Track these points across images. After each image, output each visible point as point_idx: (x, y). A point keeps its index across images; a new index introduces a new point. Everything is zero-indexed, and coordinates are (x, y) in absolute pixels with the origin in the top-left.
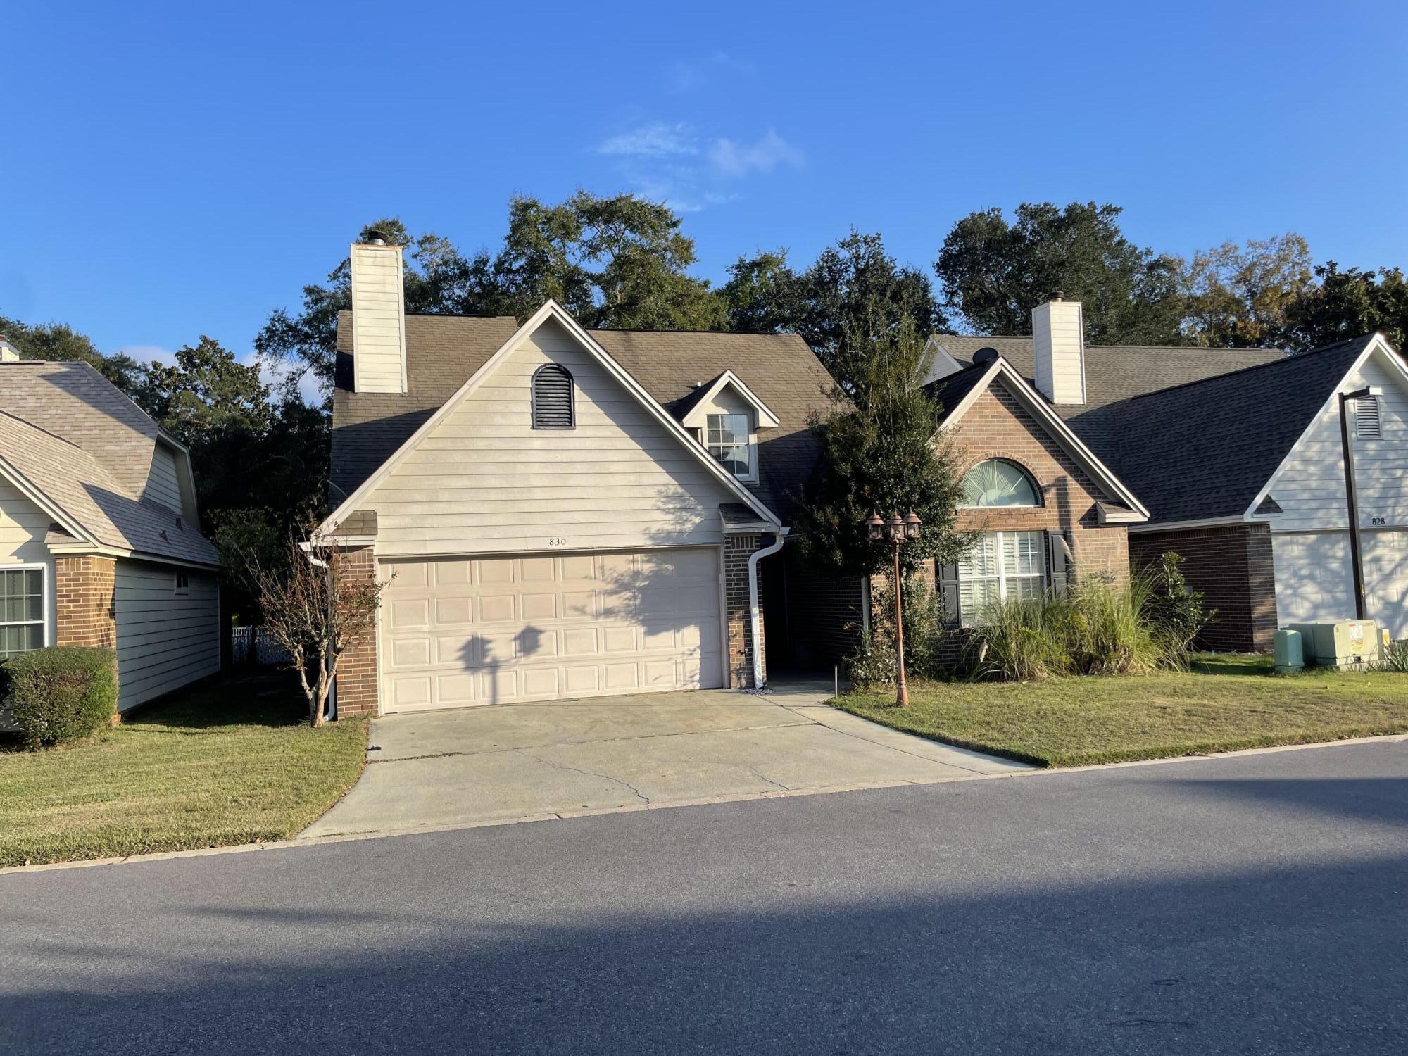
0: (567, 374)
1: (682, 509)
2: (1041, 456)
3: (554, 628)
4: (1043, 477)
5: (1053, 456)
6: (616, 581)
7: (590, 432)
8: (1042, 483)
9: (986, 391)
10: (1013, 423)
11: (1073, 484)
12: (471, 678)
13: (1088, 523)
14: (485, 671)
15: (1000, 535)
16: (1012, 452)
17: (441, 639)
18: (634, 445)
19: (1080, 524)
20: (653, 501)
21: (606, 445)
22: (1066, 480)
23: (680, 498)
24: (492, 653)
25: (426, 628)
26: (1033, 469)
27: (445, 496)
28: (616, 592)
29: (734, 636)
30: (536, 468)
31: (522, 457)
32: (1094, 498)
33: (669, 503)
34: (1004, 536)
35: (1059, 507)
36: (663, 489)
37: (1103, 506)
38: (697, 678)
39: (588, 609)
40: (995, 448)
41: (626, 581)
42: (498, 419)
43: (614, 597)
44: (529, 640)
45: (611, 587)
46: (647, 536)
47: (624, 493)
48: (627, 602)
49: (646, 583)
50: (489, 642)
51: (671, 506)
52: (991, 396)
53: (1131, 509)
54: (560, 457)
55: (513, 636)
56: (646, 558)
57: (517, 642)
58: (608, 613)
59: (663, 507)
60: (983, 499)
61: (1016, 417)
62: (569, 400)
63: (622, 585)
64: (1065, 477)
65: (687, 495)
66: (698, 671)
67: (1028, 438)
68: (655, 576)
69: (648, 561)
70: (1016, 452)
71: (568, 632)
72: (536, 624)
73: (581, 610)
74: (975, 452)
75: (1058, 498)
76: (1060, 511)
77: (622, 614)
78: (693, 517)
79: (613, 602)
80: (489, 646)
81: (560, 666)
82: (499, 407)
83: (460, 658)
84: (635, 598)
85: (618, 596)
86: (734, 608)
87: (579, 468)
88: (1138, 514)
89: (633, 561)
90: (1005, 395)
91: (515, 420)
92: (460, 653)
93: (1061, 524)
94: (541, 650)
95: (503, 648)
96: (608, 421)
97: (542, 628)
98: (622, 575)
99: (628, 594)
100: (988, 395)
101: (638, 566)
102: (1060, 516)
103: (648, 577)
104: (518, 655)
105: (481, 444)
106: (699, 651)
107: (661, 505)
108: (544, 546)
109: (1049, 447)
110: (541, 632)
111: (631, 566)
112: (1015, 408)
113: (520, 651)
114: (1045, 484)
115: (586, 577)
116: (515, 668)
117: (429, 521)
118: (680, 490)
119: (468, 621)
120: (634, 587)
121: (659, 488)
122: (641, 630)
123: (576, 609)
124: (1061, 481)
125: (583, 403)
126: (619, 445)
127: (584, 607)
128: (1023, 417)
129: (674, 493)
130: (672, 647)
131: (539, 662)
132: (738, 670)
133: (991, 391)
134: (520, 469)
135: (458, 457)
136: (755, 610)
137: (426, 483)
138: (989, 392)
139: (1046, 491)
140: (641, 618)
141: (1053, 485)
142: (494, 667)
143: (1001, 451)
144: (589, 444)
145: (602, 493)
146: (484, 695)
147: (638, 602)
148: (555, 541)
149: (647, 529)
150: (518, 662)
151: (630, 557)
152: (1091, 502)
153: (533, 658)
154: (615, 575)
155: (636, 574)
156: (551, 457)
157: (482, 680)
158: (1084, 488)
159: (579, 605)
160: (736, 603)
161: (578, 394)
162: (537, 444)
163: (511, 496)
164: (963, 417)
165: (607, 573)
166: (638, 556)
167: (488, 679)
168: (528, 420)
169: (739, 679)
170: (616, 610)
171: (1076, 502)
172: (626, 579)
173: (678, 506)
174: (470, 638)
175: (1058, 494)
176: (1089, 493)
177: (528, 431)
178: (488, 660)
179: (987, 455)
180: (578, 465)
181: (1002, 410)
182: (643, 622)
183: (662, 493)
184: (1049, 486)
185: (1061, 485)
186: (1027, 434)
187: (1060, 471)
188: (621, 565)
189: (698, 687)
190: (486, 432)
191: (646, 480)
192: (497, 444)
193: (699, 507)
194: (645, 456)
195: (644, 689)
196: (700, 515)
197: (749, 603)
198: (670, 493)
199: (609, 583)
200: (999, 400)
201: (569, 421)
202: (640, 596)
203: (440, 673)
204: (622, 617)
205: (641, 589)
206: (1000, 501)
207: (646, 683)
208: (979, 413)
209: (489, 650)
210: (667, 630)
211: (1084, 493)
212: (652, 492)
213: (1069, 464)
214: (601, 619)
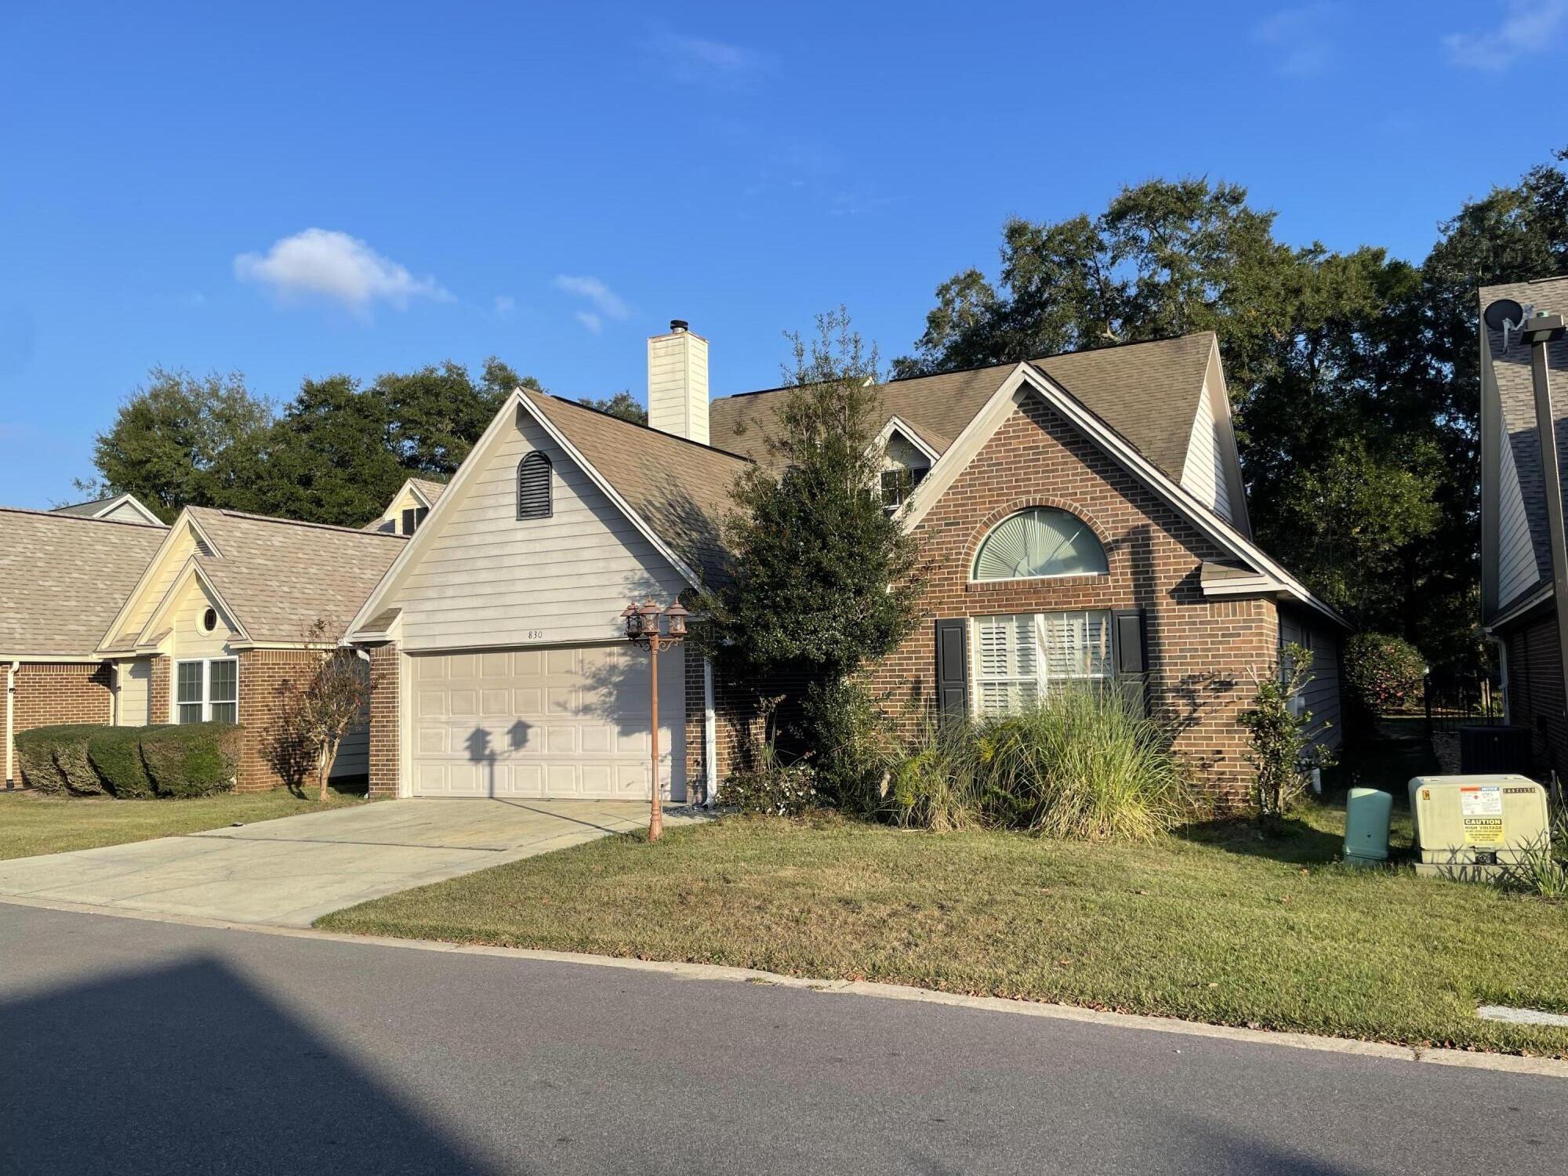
0: (547, 461)
1: (646, 596)
2: (1105, 497)
3: (540, 724)
4: (1106, 529)
5: (1125, 496)
6: (594, 677)
7: (565, 519)
8: (1106, 538)
9: (1016, 412)
10: (1058, 452)
11: (1160, 537)
12: (474, 768)
13: (1186, 597)
14: (485, 763)
15: (1040, 618)
16: (1056, 496)
17: (455, 730)
18: (603, 528)
19: (1172, 597)
20: (620, 589)
21: (576, 531)
22: (1148, 532)
23: (646, 583)
24: (490, 745)
25: (444, 718)
26: (1091, 519)
27: (450, 592)
28: (592, 688)
29: (692, 743)
30: (518, 561)
31: (508, 550)
32: (1197, 555)
33: (635, 589)
34: (1046, 619)
35: (1133, 573)
36: (631, 574)
37: (1208, 566)
38: (668, 787)
39: (568, 705)
40: (1029, 492)
41: (602, 676)
42: (491, 514)
43: (593, 693)
44: (519, 734)
45: (589, 682)
46: (614, 627)
47: (593, 581)
48: (603, 698)
49: (621, 678)
50: (488, 734)
51: (636, 593)
52: (1024, 420)
53: (1255, 571)
54: (538, 547)
55: (506, 730)
56: (622, 651)
57: (510, 736)
58: (586, 709)
59: (629, 594)
60: (1023, 566)
61: (1063, 445)
62: (548, 487)
63: (599, 680)
64: (1148, 525)
65: (653, 581)
66: (669, 780)
67: (1082, 474)
68: (631, 670)
69: (624, 654)
70: (1062, 496)
71: (551, 729)
72: (527, 718)
73: (563, 706)
74: (997, 502)
75: (1133, 560)
76: (1135, 580)
77: (599, 712)
78: (658, 605)
79: (592, 698)
80: (489, 738)
81: (543, 763)
82: (491, 501)
83: (468, 748)
84: (610, 694)
85: (595, 692)
86: (692, 710)
87: (556, 557)
88: (1267, 578)
89: (610, 654)
90: (1047, 415)
91: (503, 512)
92: (467, 744)
93: (1136, 599)
94: (528, 744)
95: (499, 741)
96: (581, 505)
97: (530, 723)
98: (600, 670)
99: (604, 691)
100: (1019, 418)
101: (615, 660)
102: (1136, 586)
103: (622, 673)
104: (510, 748)
105: (476, 540)
106: (670, 758)
107: (626, 592)
108: (525, 640)
109: (1118, 483)
110: (529, 727)
111: (608, 659)
112: (1062, 432)
113: (511, 745)
114: (1110, 539)
115: (567, 672)
116: (507, 762)
117: (440, 617)
118: (646, 575)
119: (473, 713)
120: (610, 683)
121: (626, 574)
122: (616, 729)
123: (559, 704)
124: (1140, 533)
125: (560, 488)
126: (589, 529)
127: (566, 703)
128: (1076, 443)
129: (640, 579)
130: (642, 750)
131: (524, 758)
132: (694, 782)
133: (1024, 412)
134: (506, 562)
135: (459, 554)
136: (710, 713)
137: (438, 580)
138: (1021, 414)
139: (1111, 549)
140: (616, 717)
141: (1124, 541)
142: (492, 759)
143: (1038, 496)
144: (564, 531)
145: (574, 582)
146: (483, 787)
147: (613, 699)
148: (533, 636)
149: (613, 619)
150: (510, 756)
151: (608, 650)
152: (1193, 561)
153: (522, 753)
154: (594, 669)
155: (613, 668)
156: (532, 547)
157: (481, 771)
158: (1182, 543)
159: (561, 700)
160: (694, 704)
161: (556, 480)
162: (520, 535)
163: (498, 590)
164: (980, 454)
165: (586, 666)
166: (615, 649)
167: (487, 770)
168: (513, 511)
169: (696, 793)
170: (594, 707)
171: (1165, 564)
172: (603, 674)
173: (643, 593)
174: (473, 729)
175: (1132, 553)
176: (1190, 549)
177: (513, 523)
178: (487, 752)
179: (1015, 504)
180: (554, 555)
181: (1042, 437)
182: (618, 721)
183: (628, 579)
184: (1116, 541)
185: (1139, 541)
186: (1081, 467)
187: (1136, 517)
188: (599, 658)
189: (669, 799)
190: (481, 527)
191: (614, 566)
192: (489, 539)
193: (664, 593)
194: (614, 540)
195: (618, 794)
196: (665, 602)
197: (704, 704)
198: (637, 578)
199: (587, 678)
200: (1037, 422)
201: (546, 511)
202: (615, 692)
203: (453, 762)
204: (599, 715)
205: (616, 685)
206: (1050, 566)
207: (619, 789)
208: (1004, 445)
209: (488, 742)
210: (640, 731)
211: (1181, 550)
212: (619, 579)
213: (1154, 505)
214: (580, 716)
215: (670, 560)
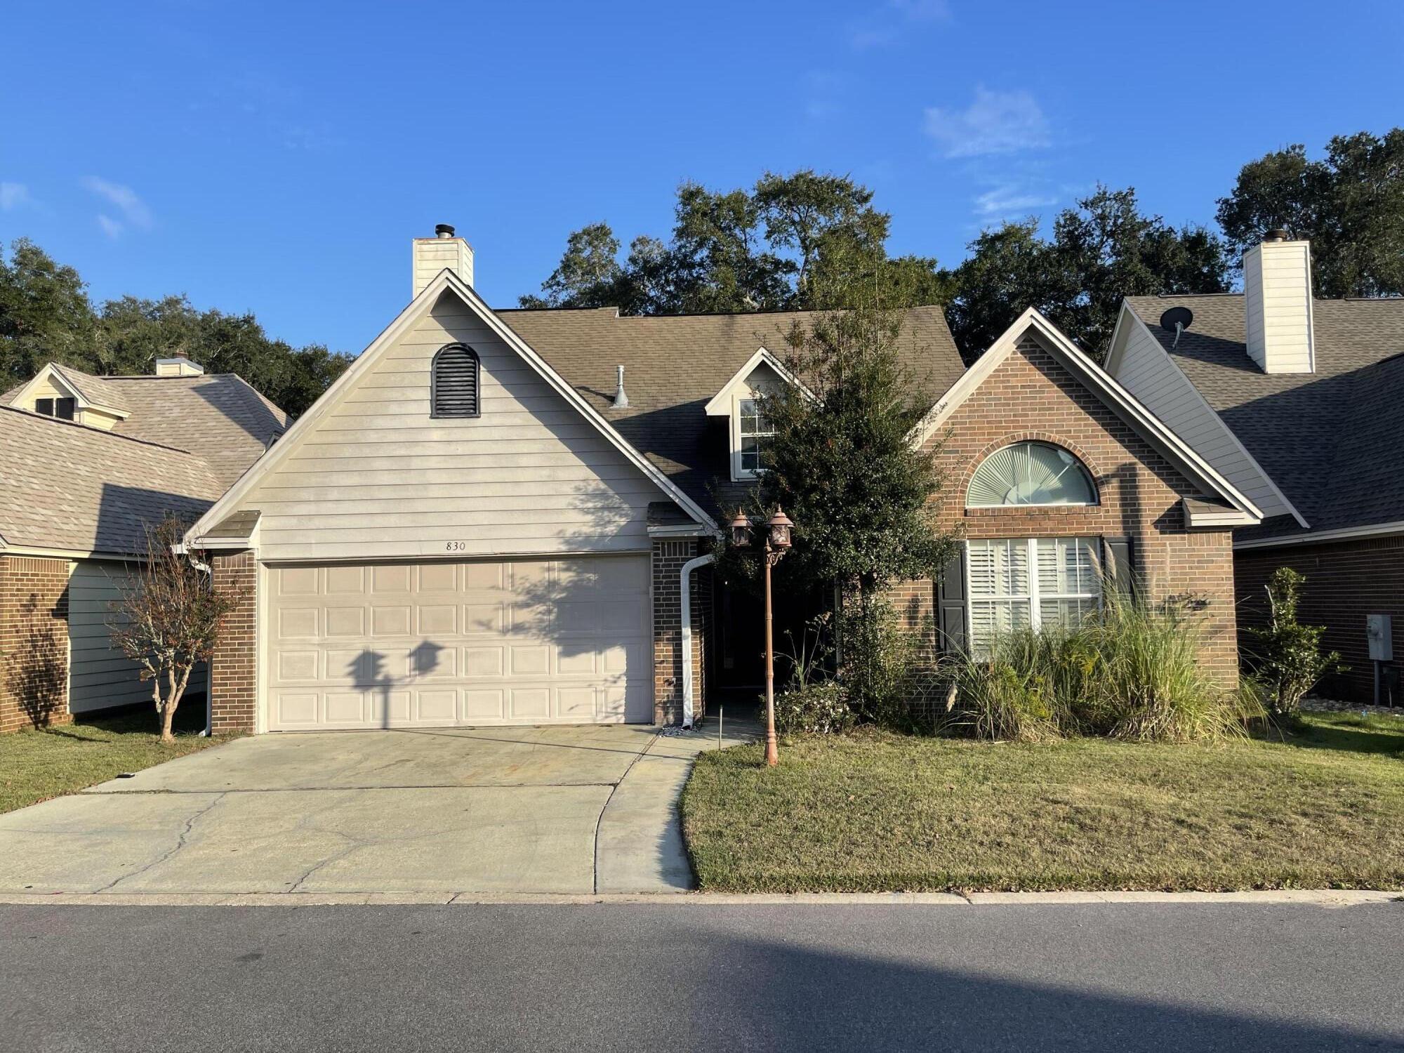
0: (473, 355)
1: (603, 508)
2: (1097, 436)
3: (454, 644)
4: (1098, 465)
5: (1114, 436)
6: (528, 592)
7: (496, 420)
8: (1097, 472)
9: (1014, 353)
10: (1055, 393)
11: (1144, 473)
12: (361, 696)
13: (1168, 527)
14: (376, 689)
15: (1033, 543)
16: (1052, 432)
17: (330, 653)
18: (549, 434)
19: (1156, 527)
20: (569, 499)
21: (514, 434)
22: (1134, 469)
23: (602, 495)
24: (384, 670)
25: (316, 639)
26: (1084, 455)
27: (334, 494)
28: (527, 605)
29: (662, 662)
30: (433, 463)
31: (418, 450)
32: (1177, 492)
33: (588, 501)
34: (1039, 543)
35: (1122, 505)
36: (582, 484)
37: (1189, 502)
38: (622, 710)
39: (493, 624)
40: (1026, 427)
41: (539, 593)
42: (394, 408)
43: (525, 610)
44: (425, 657)
45: (521, 598)
46: (562, 540)
47: (534, 489)
48: (539, 616)
49: (563, 595)
50: (382, 657)
51: (590, 505)
52: (1021, 360)
53: (1234, 507)
54: (461, 449)
55: (408, 652)
56: (564, 566)
57: (413, 659)
58: (518, 628)
59: (581, 506)
60: (1012, 495)
61: (1058, 386)
62: (474, 384)
63: (534, 597)
64: (1135, 464)
65: (611, 492)
66: (623, 702)
67: (1076, 414)
68: (575, 587)
69: (567, 570)
70: (1057, 432)
71: (469, 650)
72: (435, 639)
73: (487, 625)
74: (995, 434)
75: (1122, 493)
76: (1124, 511)
77: (534, 631)
78: (617, 518)
79: (525, 616)
80: (382, 662)
81: (459, 689)
82: (395, 394)
83: (350, 674)
84: (549, 612)
85: (530, 609)
86: (662, 628)
87: (483, 461)
88: (1245, 514)
89: (549, 569)
90: (1043, 358)
91: (412, 408)
92: (351, 669)
93: (1124, 528)
94: (438, 668)
95: (397, 665)
96: (518, 406)
97: (441, 644)
98: (536, 586)
99: (542, 608)
100: (1017, 359)
101: (555, 575)
102: (1124, 517)
103: (565, 589)
104: (413, 673)
105: (373, 437)
106: (624, 678)
107: (578, 503)
108: (440, 550)
109: (1108, 425)
110: (440, 648)
111: (546, 575)
112: (1057, 374)
113: (415, 669)
114: (1101, 474)
115: (493, 587)
116: (410, 688)
117: (317, 523)
118: (603, 486)
119: (359, 634)
120: (550, 600)
121: (577, 484)
122: (556, 649)
123: (480, 623)
124: (1128, 469)
125: (490, 387)
126: (530, 434)
127: (490, 621)
128: (1071, 385)
129: (595, 490)
130: (591, 671)
131: (435, 683)
132: (665, 703)
133: (1022, 353)
134: (416, 463)
135: (347, 451)
136: (687, 631)
137: (314, 480)
138: (1019, 355)
139: (1102, 483)
140: (556, 636)
141: (1113, 476)
142: (386, 685)
143: (1035, 431)
144: (496, 434)
145: (509, 490)
146: (374, 718)
147: (552, 617)
148: (453, 546)
149: (560, 532)
150: (411, 681)
151: (546, 564)
152: (1174, 498)
153: (429, 677)
154: (527, 585)
155: (552, 585)
156: (452, 449)
157: (373, 699)
158: (1164, 480)
159: (484, 618)
160: (664, 622)
161: (484, 376)
162: (436, 435)
163: (404, 494)
164: (980, 388)
165: (518, 582)
166: (556, 564)
167: (379, 699)
168: (427, 408)
169: (666, 714)
170: (527, 625)
171: (1150, 498)
172: (540, 591)
173: (599, 505)
174: (360, 652)
175: (1121, 487)
176: (1171, 486)
177: (426, 421)
178: (380, 677)
179: (1013, 437)
180: (481, 458)
181: (1039, 377)
182: (559, 641)
183: (580, 489)
184: (1107, 476)
185: (1127, 478)
186: (1075, 408)
187: (1124, 456)
188: (534, 573)
189: (622, 721)
190: (380, 422)
191: (562, 474)
192: (393, 437)
193: (625, 506)
194: (562, 447)
195: (557, 719)
196: (626, 515)
197: (680, 622)
198: (590, 489)
199: (519, 594)
200: (1034, 364)
201: (472, 409)
202: (556, 610)
203: (329, 690)
204: (533, 635)
205: (558, 603)
206: (1037, 497)
207: (560, 713)
208: (1003, 382)
209: (382, 666)
210: (587, 651)
211: (1163, 486)
212: (568, 489)
213: (1140, 446)
214: (509, 636)
215: (645, 471)
